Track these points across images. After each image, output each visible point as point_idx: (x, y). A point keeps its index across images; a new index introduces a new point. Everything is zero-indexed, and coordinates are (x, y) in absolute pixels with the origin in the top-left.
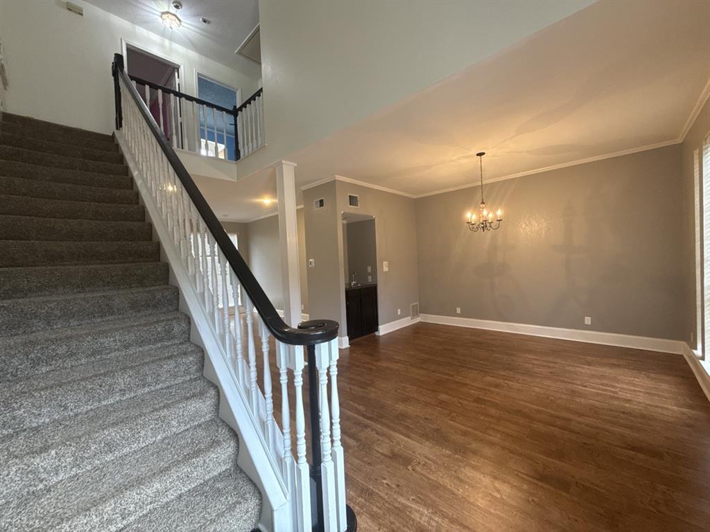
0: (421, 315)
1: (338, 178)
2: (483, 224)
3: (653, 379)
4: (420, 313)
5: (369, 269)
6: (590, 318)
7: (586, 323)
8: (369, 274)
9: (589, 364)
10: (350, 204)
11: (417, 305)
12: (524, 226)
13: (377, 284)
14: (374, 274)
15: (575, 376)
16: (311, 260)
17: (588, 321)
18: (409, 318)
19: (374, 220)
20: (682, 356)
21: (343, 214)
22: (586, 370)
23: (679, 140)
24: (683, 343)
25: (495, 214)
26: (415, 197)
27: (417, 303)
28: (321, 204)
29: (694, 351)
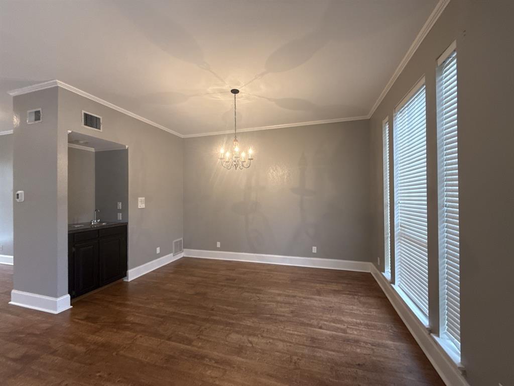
0: (185, 250)
1: (61, 84)
2: (235, 161)
3: (364, 304)
4: (184, 248)
5: (120, 205)
6: (315, 248)
7: (313, 252)
8: (120, 211)
9: (319, 293)
10: (86, 124)
11: (181, 240)
12: (271, 171)
13: (127, 223)
14: (125, 210)
15: (311, 313)
16: (19, 192)
17: (314, 250)
18: (172, 254)
19: (127, 150)
20: (370, 273)
21: (69, 135)
22: (318, 301)
23: (368, 117)
24: (371, 264)
25: (247, 152)
26: (182, 136)
27: (182, 239)
28: (37, 116)
29: (383, 273)
